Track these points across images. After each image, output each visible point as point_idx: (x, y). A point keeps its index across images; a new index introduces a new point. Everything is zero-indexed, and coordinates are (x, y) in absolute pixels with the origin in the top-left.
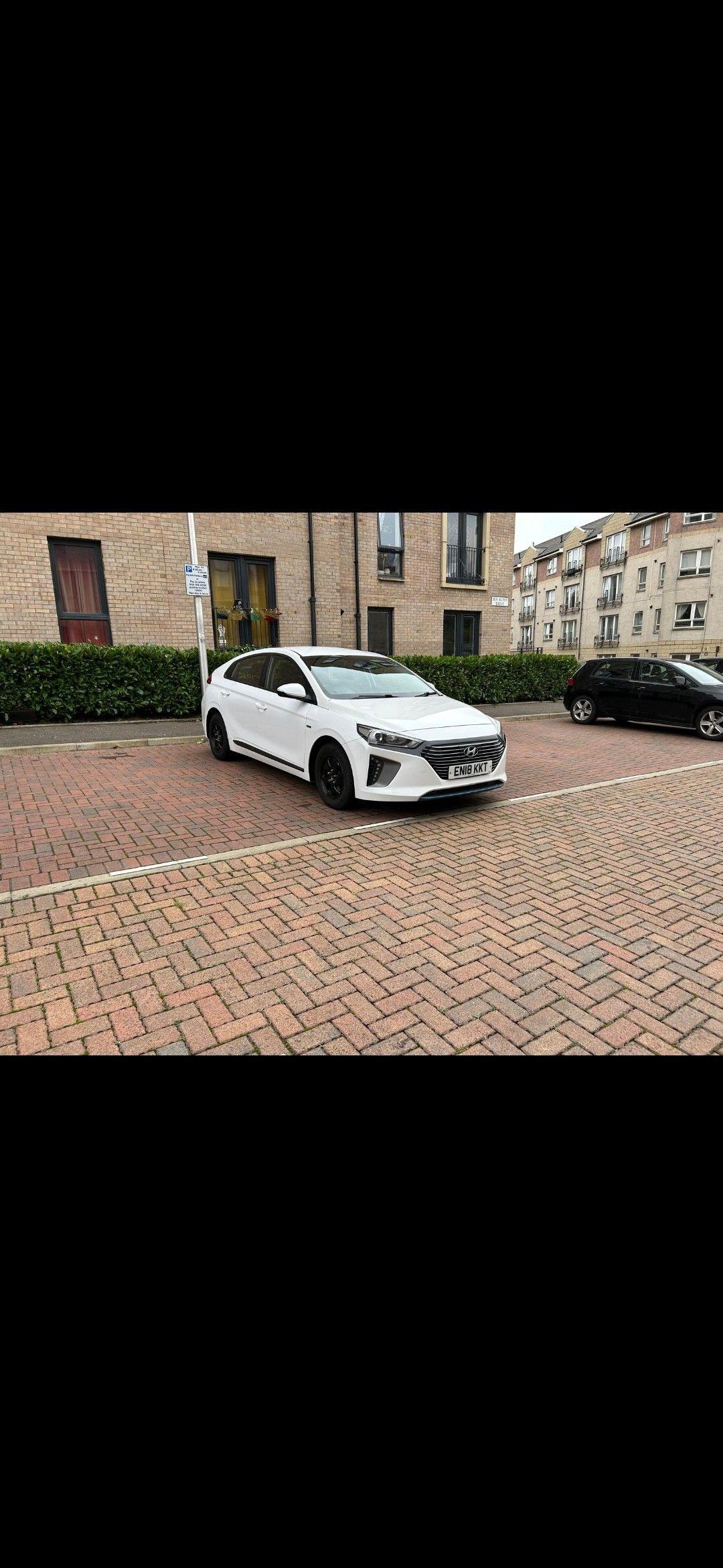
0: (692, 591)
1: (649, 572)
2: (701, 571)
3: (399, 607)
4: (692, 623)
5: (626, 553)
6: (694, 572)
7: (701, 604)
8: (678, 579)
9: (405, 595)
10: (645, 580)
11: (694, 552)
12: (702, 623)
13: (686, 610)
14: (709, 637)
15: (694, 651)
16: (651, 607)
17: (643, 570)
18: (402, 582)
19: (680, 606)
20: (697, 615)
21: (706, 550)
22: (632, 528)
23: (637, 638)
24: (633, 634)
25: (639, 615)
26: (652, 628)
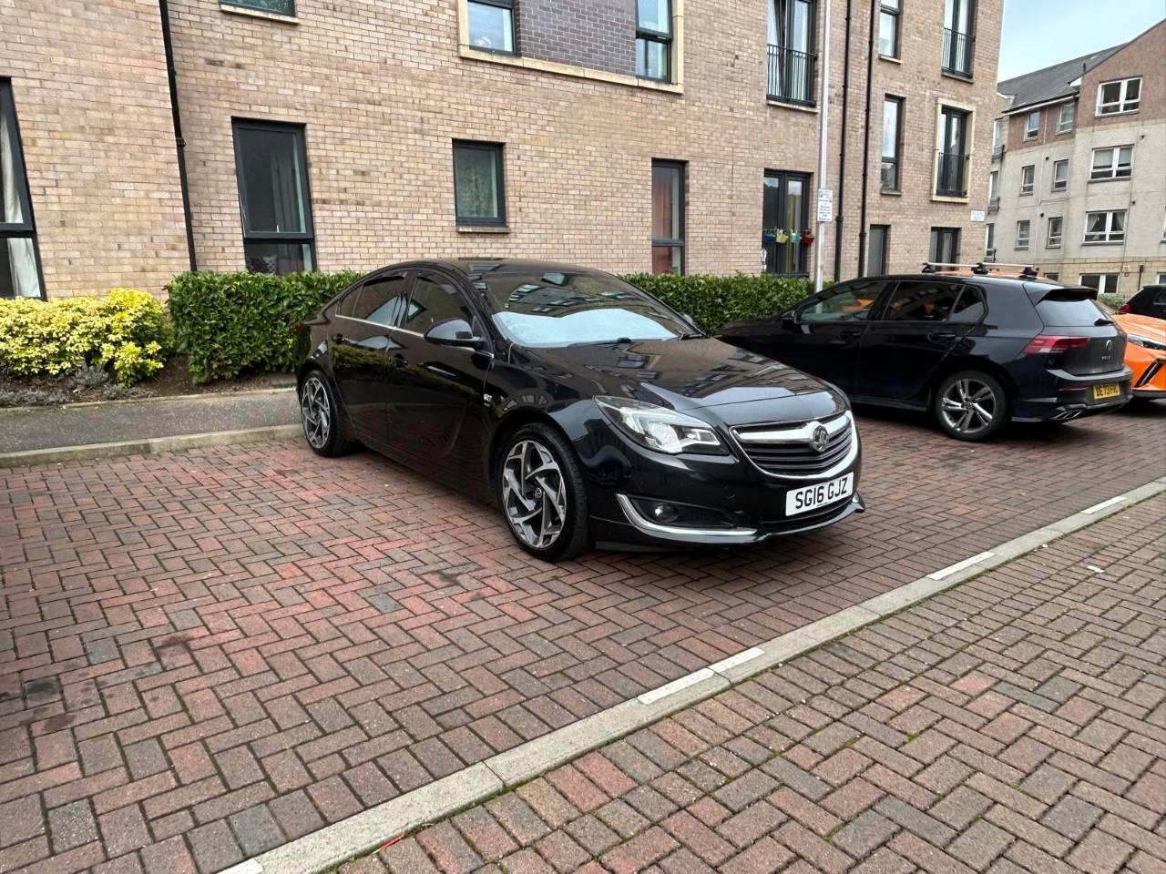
0: (1108, 197)
1: (1038, 174)
2: (1119, 173)
3: (895, 223)
4: (1108, 237)
5: (1004, 146)
6: (1109, 174)
7: (1118, 215)
8: (1090, 182)
9: (900, 211)
10: (1031, 180)
11: (1110, 150)
12: (1121, 237)
13: (1098, 220)
14: (1130, 253)
15: (1111, 271)
16: (1042, 215)
17: (1029, 170)
18: (899, 196)
19: (1091, 215)
20: (1114, 228)
21: (1127, 148)
22: (1011, 116)
23: (1022, 254)
24: (1016, 249)
25: (1024, 225)
26: (1044, 242)
